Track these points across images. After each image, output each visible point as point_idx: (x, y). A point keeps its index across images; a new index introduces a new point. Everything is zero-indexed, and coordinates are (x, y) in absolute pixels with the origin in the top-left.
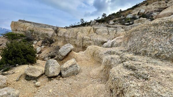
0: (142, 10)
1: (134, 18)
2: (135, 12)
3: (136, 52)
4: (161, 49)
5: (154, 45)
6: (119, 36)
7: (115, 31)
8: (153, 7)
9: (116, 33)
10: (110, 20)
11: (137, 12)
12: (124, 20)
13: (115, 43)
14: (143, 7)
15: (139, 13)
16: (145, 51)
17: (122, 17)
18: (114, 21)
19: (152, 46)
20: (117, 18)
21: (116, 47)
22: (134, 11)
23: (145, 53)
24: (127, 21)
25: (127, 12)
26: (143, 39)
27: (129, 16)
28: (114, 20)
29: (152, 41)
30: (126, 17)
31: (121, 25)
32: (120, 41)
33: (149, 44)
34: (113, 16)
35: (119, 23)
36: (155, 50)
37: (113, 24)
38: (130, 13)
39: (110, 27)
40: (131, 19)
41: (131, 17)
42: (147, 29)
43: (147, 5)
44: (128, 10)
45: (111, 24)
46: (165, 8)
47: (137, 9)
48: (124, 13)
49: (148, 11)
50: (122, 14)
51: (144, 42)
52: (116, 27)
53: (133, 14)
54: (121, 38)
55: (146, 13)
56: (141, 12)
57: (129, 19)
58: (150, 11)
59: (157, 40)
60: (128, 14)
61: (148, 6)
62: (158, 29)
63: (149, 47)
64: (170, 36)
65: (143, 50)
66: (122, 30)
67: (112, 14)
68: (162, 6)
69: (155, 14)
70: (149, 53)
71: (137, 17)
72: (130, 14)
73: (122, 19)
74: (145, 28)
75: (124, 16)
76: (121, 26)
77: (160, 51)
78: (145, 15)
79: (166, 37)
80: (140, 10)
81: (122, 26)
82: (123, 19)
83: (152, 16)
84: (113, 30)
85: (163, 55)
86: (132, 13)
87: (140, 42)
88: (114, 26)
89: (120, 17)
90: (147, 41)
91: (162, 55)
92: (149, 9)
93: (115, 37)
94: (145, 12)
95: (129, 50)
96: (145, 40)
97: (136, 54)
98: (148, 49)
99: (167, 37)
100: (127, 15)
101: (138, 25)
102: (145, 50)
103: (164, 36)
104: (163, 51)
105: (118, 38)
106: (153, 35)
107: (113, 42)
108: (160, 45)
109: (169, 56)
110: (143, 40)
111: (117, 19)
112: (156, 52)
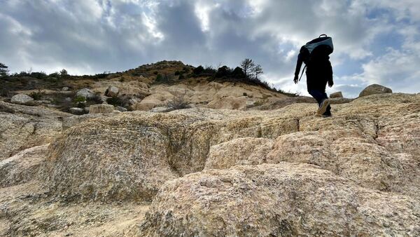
0: (114, 87)
1: (95, 100)
2: (101, 88)
3: (70, 194)
4: (118, 178)
5: (107, 169)
6: (39, 143)
7: (30, 127)
8: (132, 88)
9: (34, 133)
10: (20, 88)
11: (105, 89)
12: (69, 99)
13: (13, 172)
14: (115, 82)
15: (107, 91)
16: (91, 188)
17: (65, 91)
18: (34, 96)
19: (104, 172)
20: (49, 88)
21: (17, 183)
22: (98, 83)
23: (90, 194)
24: (78, 103)
25: (81, 82)
26: (87, 156)
27: (85, 93)
28: (36, 91)
29: (103, 161)
30: (75, 93)
31: (57, 111)
32: (36, 160)
33: (98, 169)
34: (36, 81)
35: (52, 103)
36: (109, 181)
37: (28, 104)
38: (88, 87)
39: (11, 112)
40: (88, 99)
41: (89, 96)
42: (98, 132)
43: (122, 81)
44: (85, 77)
45: (16, 103)
46: (148, 95)
47: (104, 82)
48: (72, 82)
49: (124, 92)
50: (66, 82)
51: (89, 165)
52: (39, 116)
53: (95, 89)
54: (42, 152)
55: (120, 94)
56: (112, 90)
57: (82, 99)
58: (127, 93)
59: (114, 158)
60: (85, 87)
61: (124, 84)
62: (116, 134)
63: (99, 175)
64: (133, 148)
65: (85, 187)
66: (58, 124)
67: (33, 74)
68: (144, 91)
69: (135, 100)
70: (99, 190)
71: (104, 98)
72: (88, 90)
73: (62, 94)
74: (94, 128)
75: (70, 88)
76: (57, 114)
77: (117, 182)
78: (118, 99)
79: (127, 150)
80: (110, 87)
81: (60, 112)
82: (68, 96)
83: (130, 104)
84: (23, 124)
85: (122, 189)
86: (91, 88)
87: (80, 164)
88: (29, 109)
89: (61, 88)
90: (95, 162)
91: (120, 191)
92: (125, 89)
93: (22, 148)
94: (118, 93)
95: (54, 191)
96: (91, 159)
97: (69, 200)
98: (96, 183)
99: (130, 151)
100: (80, 88)
101: (94, 118)
102: (91, 184)
103: (125, 148)
104: (121, 182)
105: (32, 149)
106: (107, 146)
107: (7, 165)
108: (117, 168)
109: (130, 191)
110: (87, 160)
111: (48, 91)
112: (111, 186)
